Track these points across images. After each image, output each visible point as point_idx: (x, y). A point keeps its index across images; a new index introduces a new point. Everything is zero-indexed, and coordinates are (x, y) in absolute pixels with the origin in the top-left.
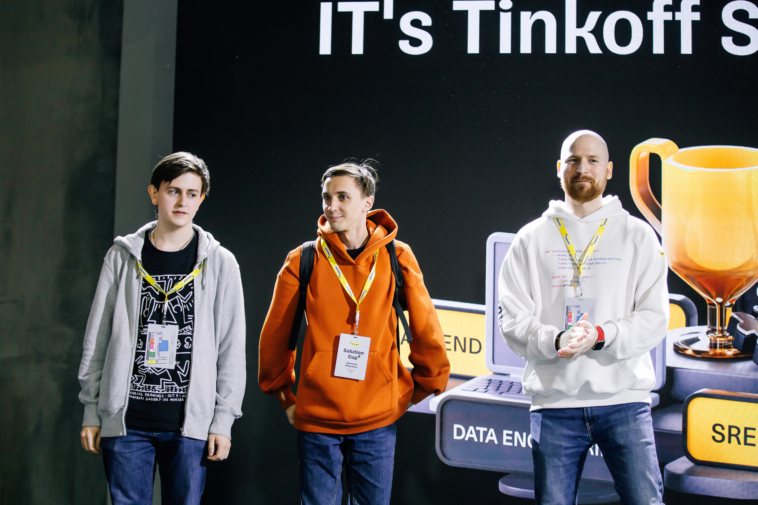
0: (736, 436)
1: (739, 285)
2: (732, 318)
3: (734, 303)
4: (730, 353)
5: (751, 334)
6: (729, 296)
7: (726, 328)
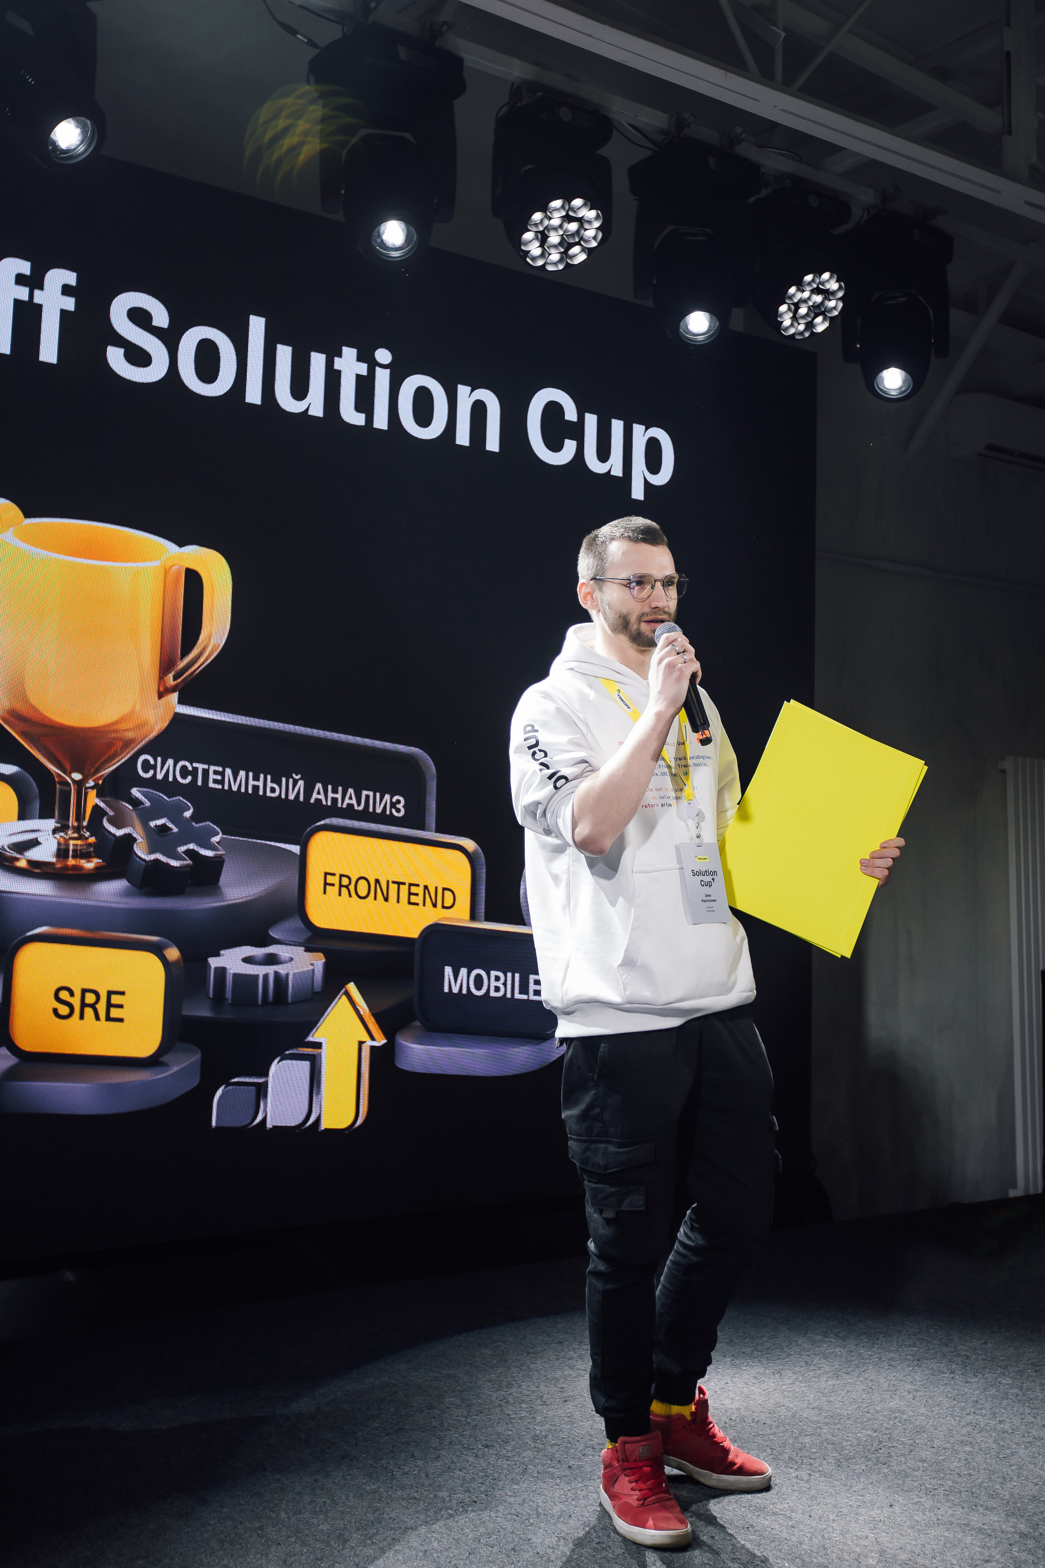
0: (93, 1006)
1: (111, 752)
2: (96, 807)
3: (100, 782)
4: (90, 865)
5: (125, 835)
6: (93, 770)
7: (85, 824)
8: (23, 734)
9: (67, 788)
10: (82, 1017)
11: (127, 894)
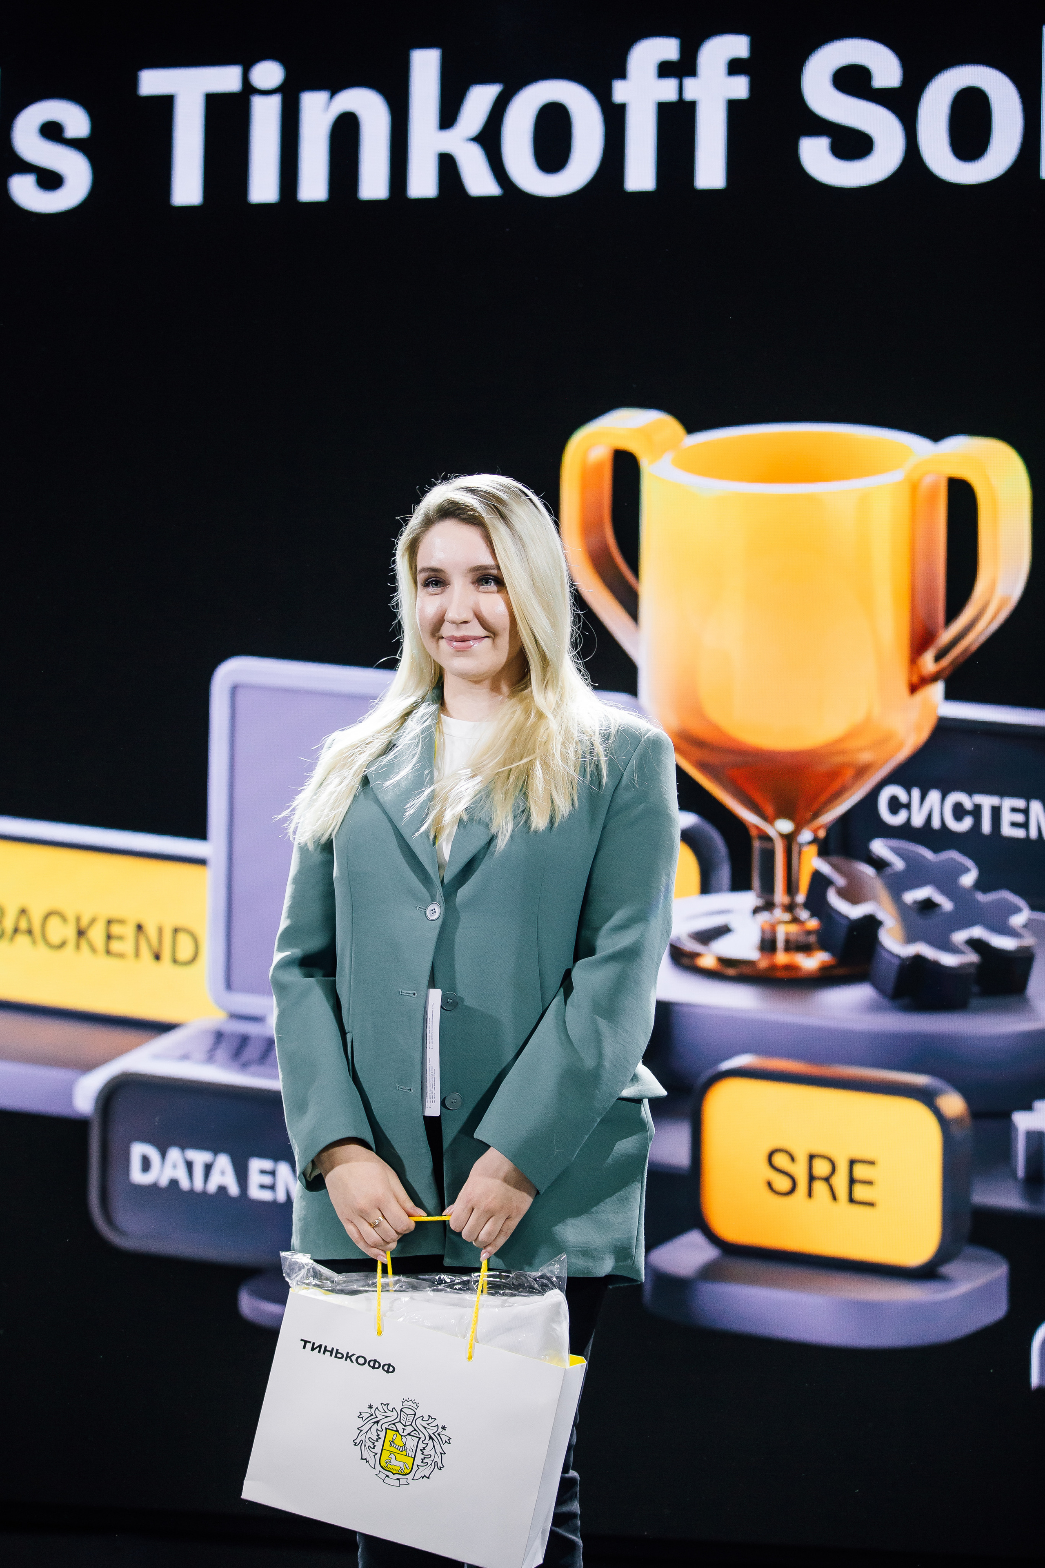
0: (827, 1180)
1: (838, 786)
2: (817, 874)
3: (822, 834)
4: (811, 962)
5: (864, 916)
6: (810, 815)
7: (801, 898)
8: (701, 765)
9: (767, 845)
10: (810, 1194)
11: (875, 1008)
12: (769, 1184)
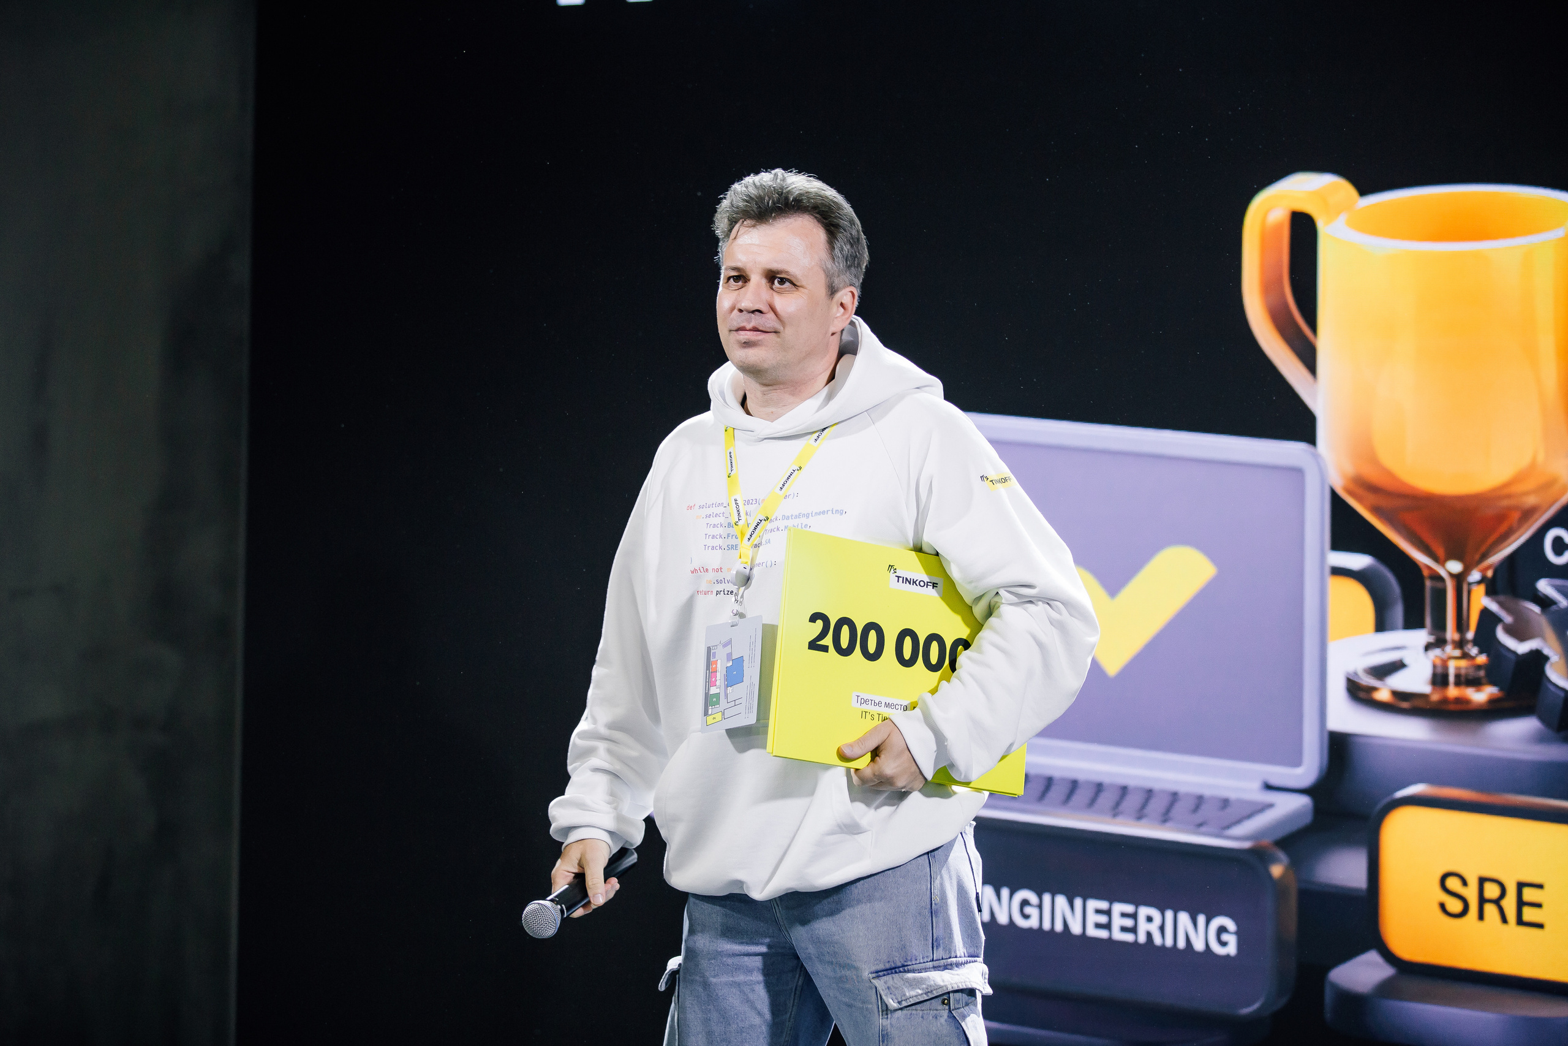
0: (1497, 902)
1: (1503, 528)
2: (1485, 613)
3: (1490, 574)
4: (1480, 696)
5: (1531, 652)
6: (1477, 557)
7: (1470, 635)
8: (1376, 510)
9: (1439, 585)
10: (1481, 917)
11: (1540, 739)
12: (1442, 906)
